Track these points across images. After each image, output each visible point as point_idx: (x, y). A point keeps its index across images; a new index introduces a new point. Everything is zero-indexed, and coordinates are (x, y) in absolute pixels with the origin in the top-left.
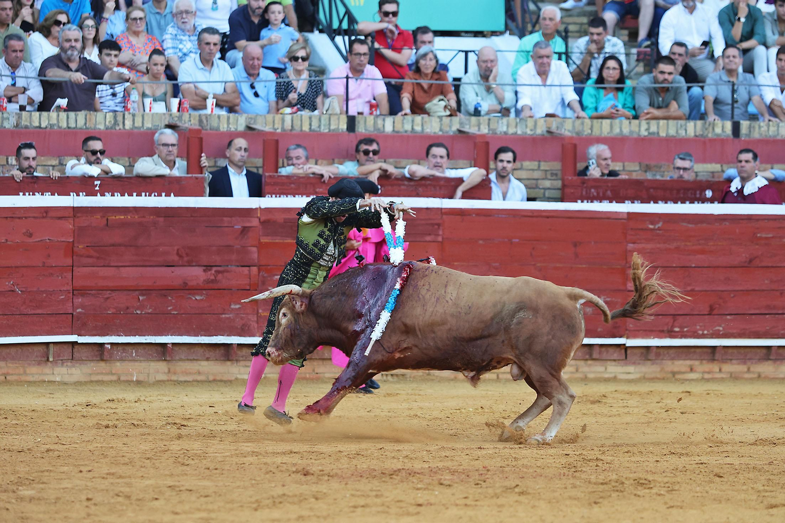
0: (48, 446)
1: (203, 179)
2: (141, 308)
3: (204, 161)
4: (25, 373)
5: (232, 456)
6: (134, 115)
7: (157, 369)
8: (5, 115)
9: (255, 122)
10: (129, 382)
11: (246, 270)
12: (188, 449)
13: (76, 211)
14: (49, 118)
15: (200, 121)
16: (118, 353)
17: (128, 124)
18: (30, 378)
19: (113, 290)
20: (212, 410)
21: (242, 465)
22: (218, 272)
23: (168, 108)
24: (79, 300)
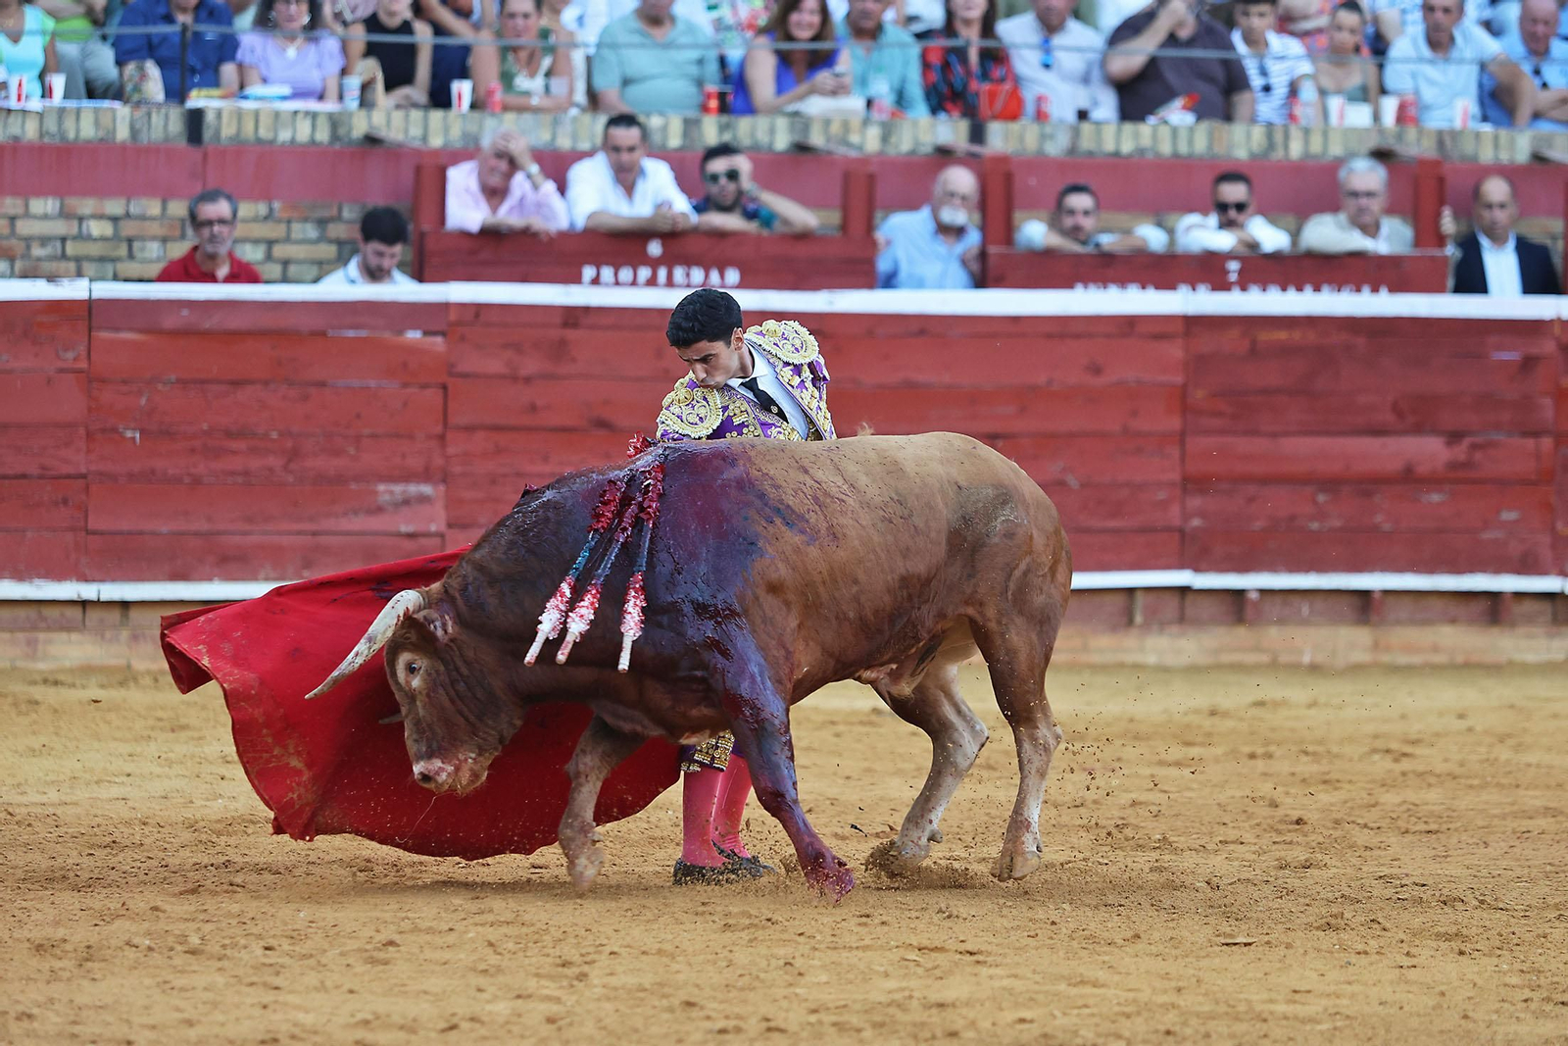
0: (1134, 796)
1: (1445, 259)
2: (1321, 515)
3: (1448, 224)
4: (1085, 648)
5: (1504, 817)
6: (1307, 132)
7: (1352, 641)
8: (1048, 129)
9: (1551, 147)
10: (1294, 668)
11: (1530, 443)
12: (1417, 802)
13: (1193, 323)
14: (1136, 136)
15: (1441, 143)
16: (1274, 608)
17: (1296, 150)
18: (1096, 658)
19: (1266, 480)
20: (1463, 724)
21: (1526, 835)
22: (1474, 447)
23: (1377, 117)
24: (1195, 502)
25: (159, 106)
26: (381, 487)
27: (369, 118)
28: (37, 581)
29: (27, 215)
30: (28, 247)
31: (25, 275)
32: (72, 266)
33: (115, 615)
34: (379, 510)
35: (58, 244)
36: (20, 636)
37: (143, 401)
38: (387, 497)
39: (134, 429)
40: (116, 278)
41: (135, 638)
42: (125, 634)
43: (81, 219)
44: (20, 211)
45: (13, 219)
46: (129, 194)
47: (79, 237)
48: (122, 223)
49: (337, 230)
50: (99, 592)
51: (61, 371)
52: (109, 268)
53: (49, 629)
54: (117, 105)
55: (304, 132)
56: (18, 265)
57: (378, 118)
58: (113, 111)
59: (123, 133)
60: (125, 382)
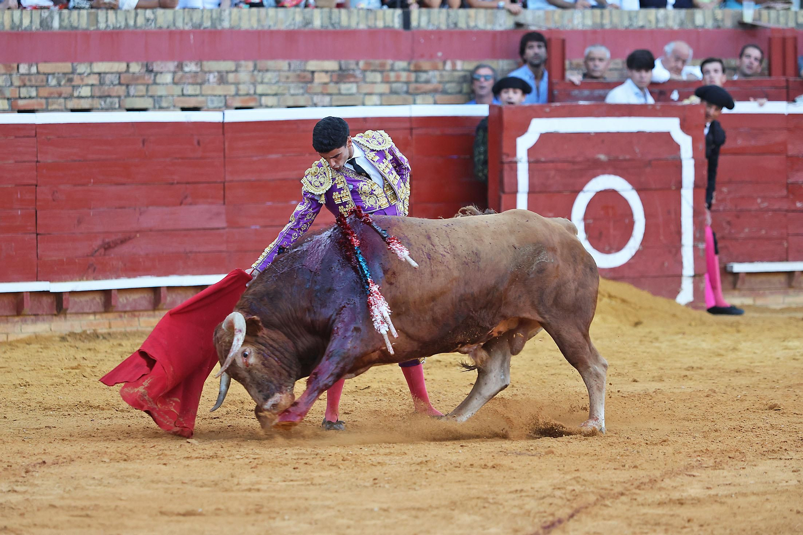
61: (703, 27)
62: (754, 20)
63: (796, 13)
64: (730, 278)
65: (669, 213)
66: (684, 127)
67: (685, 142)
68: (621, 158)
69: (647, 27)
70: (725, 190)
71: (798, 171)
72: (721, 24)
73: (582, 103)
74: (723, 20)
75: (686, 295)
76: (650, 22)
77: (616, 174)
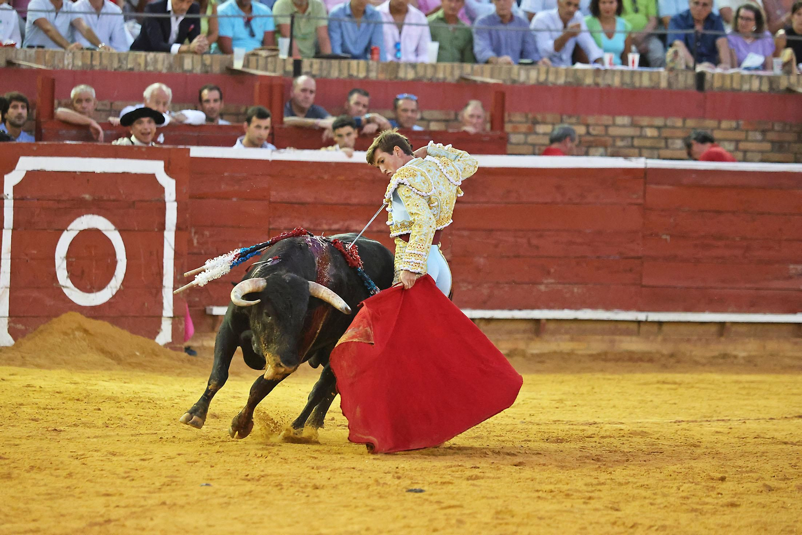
25: (682, 70)
26: (791, 266)
27: (789, 79)
28: (616, 311)
29: (614, 125)
30: (614, 141)
31: (614, 155)
32: (636, 151)
33: (655, 328)
34: (790, 277)
35: (630, 140)
36: (607, 338)
37: (672, 220)
38: (794, 272)
39: (667, 234)
40: (659, 158)
41: (665, 340)
42: (660, 338)
43: (642, 127)
44: (610, 122)
45: (607, 127)
46: (666, 115)
47: (641, 137)
48: (663, 130)
49: (771, 136)
50: (647, 317)
51: (631, 204)
52: (656, 152)
53: (621, 334)
54: (662, 70)
55: (755, 85)
56: (609, 150)
57: (793, 79)
58: (659, 73)
59: (664, 84)
60: (662, 210)
61: (191, 71)
62: (244, 66)
63: (284, 60)
64: (210, 321)
65: (151, 253)
66: (168, 170)
67: (169, 185)
68: (105, 198)
69: (136, 69)
70: (207, 233)
71: (280, 217)
72: (209, 69)
73: (68, 142)
74: (211, 66)
75: (165, 336)
76: (139, 65)
77: (99, 214)
